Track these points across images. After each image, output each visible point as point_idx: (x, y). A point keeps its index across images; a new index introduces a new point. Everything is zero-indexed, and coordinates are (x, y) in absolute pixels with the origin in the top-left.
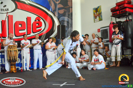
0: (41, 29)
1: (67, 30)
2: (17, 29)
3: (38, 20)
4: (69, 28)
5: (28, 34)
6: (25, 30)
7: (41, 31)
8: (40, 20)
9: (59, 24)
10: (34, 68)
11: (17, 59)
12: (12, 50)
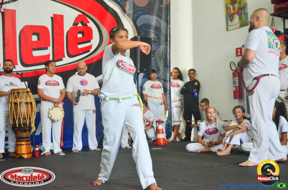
0: (90, 47)
1: (155, 51)
2: (27, 47)
3: (82, 23)
4: (159, 45)
5: (55, 59)
6: (47, 49)
7: (91, 51)
8: (88, 24)
9: (137, 35)
10: (73, 149)
11: (33, 125)
12: (18, 101)
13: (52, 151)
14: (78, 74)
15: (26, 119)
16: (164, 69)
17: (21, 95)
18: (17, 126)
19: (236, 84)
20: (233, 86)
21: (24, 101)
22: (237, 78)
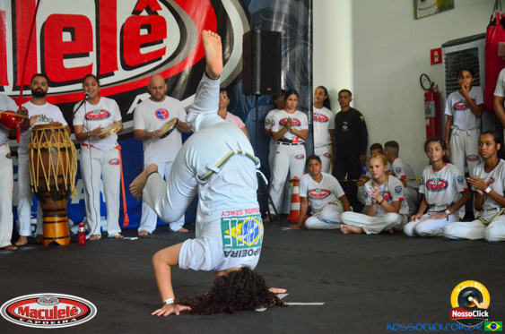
8: (159, 11)
10: (139, 229)
11: (73, 187)
12: (49, 145)
13: (104, 234)
14: (151, 98)
15: (62, 176)
16: (301, 88)
17: (53, 135)
18: (49, 189)
19: (430, 113)
20: (424, 117)
21: (58, 145)
22: (433, 102)
